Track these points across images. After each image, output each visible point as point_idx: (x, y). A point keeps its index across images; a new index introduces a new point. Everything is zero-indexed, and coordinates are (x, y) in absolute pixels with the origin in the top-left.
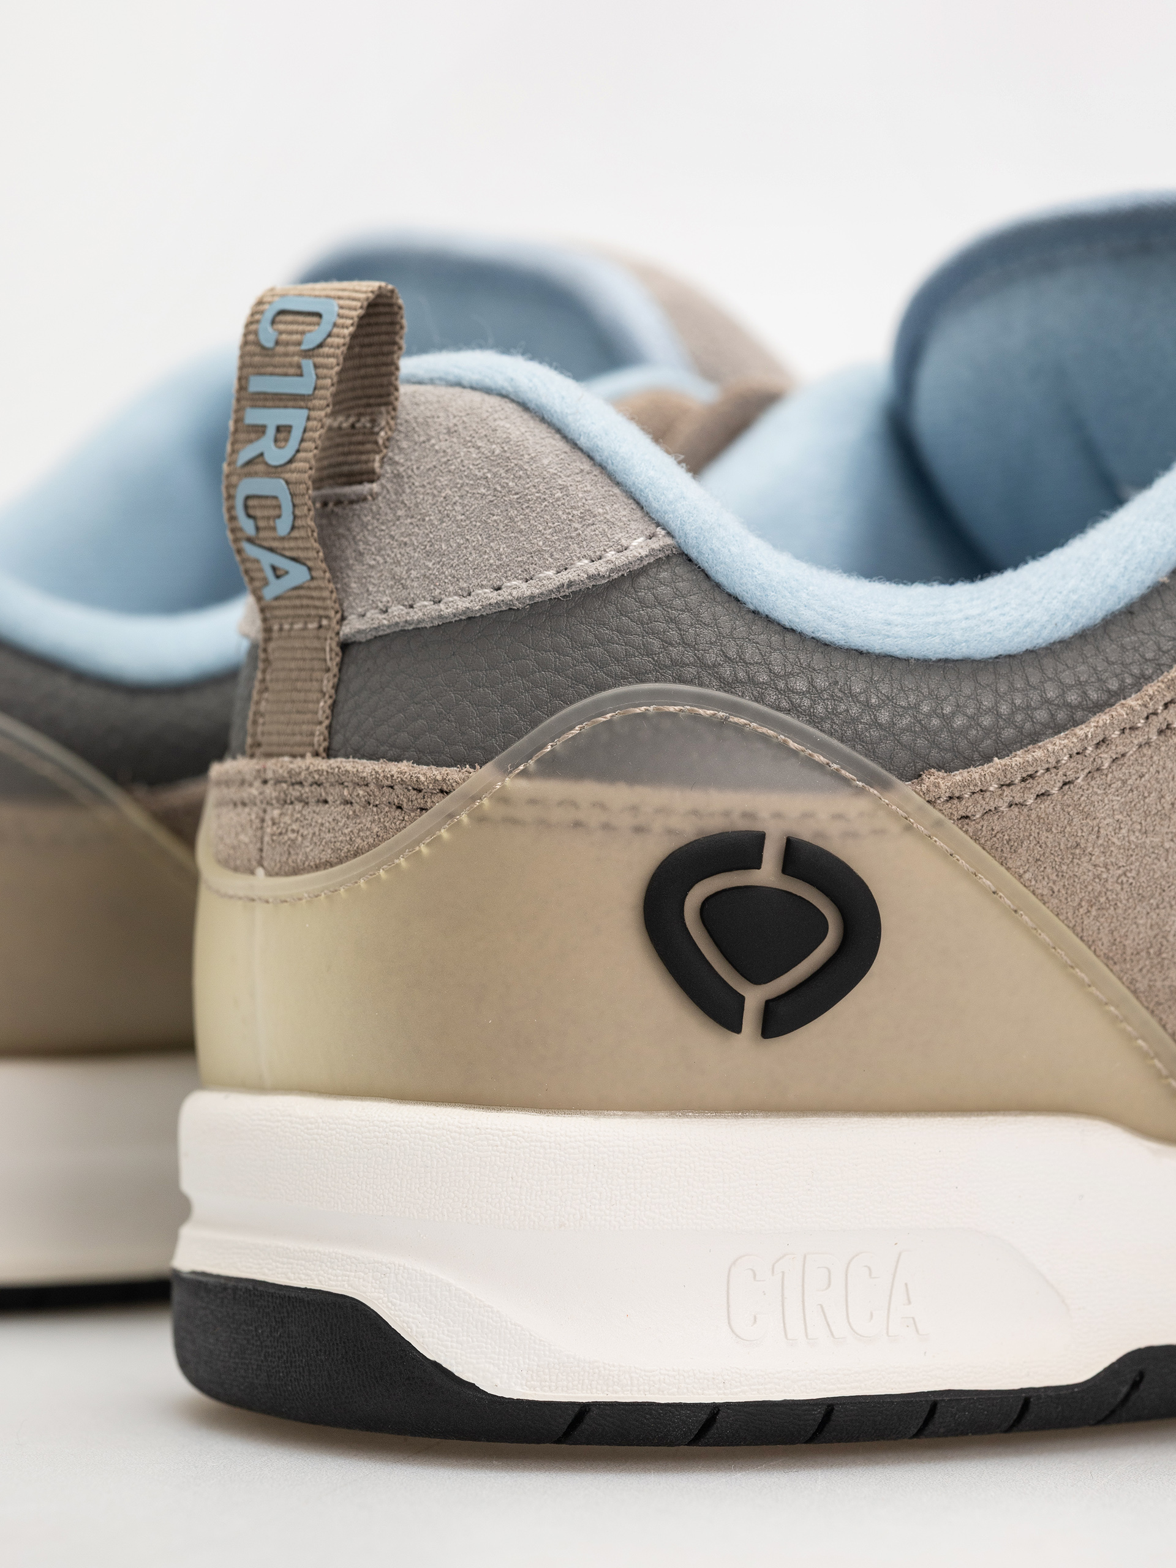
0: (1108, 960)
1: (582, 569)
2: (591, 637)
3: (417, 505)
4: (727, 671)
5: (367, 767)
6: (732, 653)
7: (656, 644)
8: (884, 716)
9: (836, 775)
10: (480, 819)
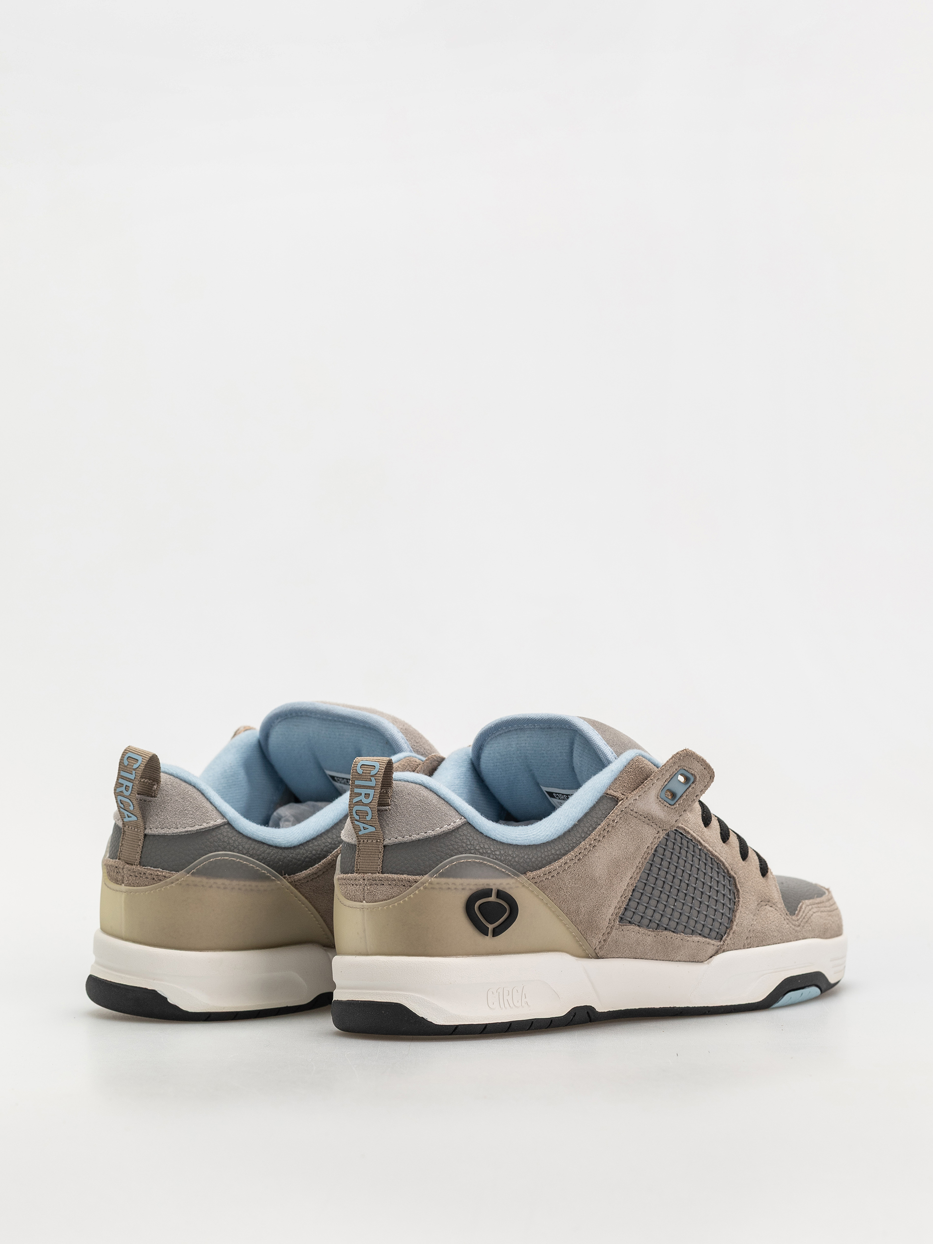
0: (567, 914)
1: (446, 828)
2: (449, 844)
3: (402, 812)
4: (481, 851)
5: (395, 876)
6: (482, 846)
7: (464, 845)
8: (517, 859)
9: (507, 874)
10: (425, 888)
